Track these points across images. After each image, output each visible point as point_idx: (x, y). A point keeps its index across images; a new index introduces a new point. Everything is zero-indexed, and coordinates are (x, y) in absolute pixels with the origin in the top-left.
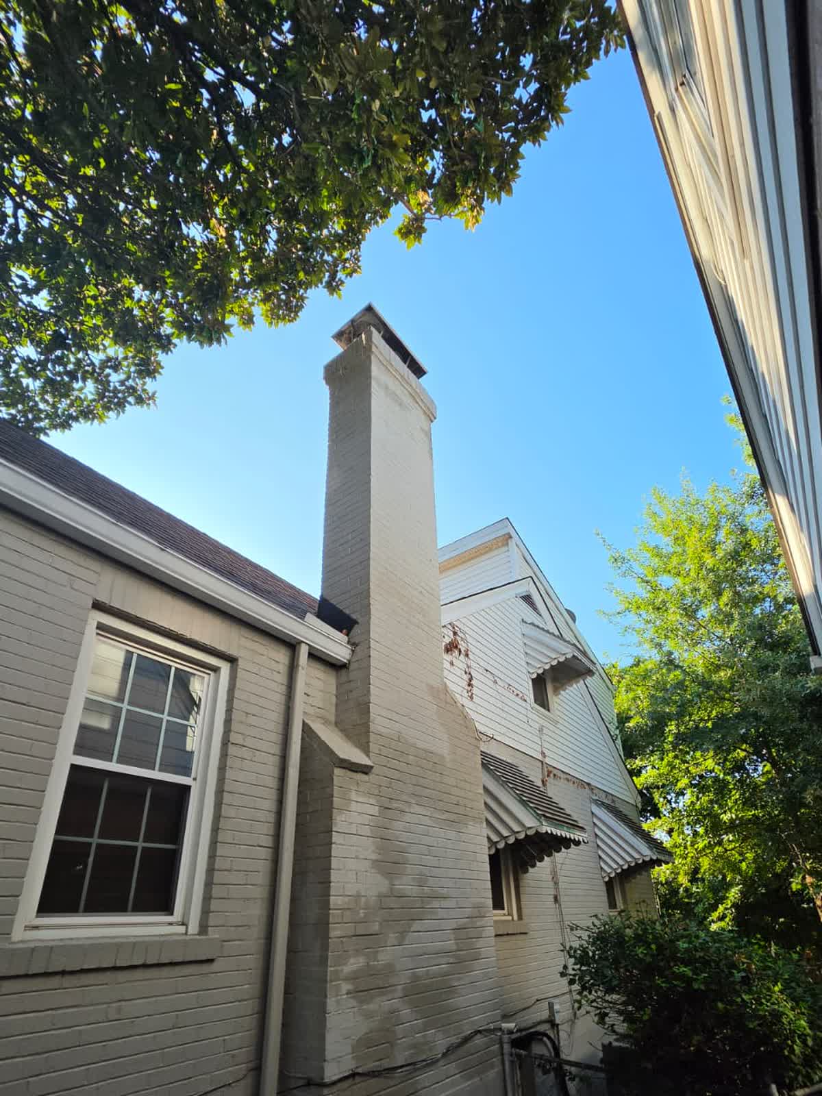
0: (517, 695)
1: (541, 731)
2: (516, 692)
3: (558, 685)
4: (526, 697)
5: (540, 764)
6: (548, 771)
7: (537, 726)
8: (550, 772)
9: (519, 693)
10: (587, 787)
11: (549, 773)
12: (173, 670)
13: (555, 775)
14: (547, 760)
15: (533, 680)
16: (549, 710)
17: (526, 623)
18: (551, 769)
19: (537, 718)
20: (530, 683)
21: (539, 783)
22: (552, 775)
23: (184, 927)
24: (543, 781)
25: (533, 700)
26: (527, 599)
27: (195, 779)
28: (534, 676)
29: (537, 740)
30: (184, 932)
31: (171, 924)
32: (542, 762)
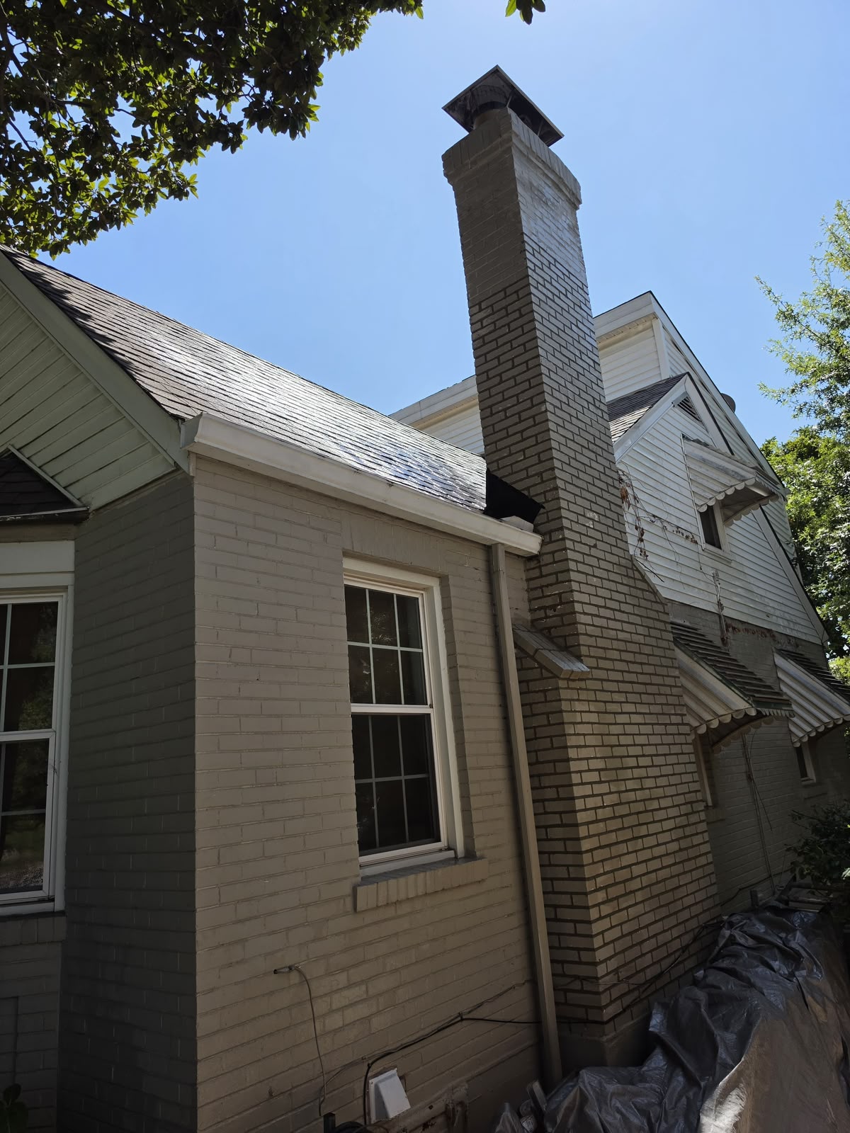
0: (687, 537)
1: (716, 577)
2: (685, 534)
3: (729, 513)
4: (697, 539)
5: (717, 618)
6: (726, 625)
7: (711, 572)
8: (730, 625)
9: (688, 534)
10: (768, 635)
11: (728, 626)
12: (395, 596)
13: (734, 629)
14: (726, 612)
15: (701, 514)
16: (720, 548)
17: (688, 439)
18: (729, 622)
19: (710, 562)
20: (698, 517)
21: (718, 642)
22: (730, 629)
23: (453, 852)
24: (723, 640)
25: (703, 539)
26: (685, 405)
27: (431, 706)
28: (704, 509)
29: (712, 589)
30: (454, 856)
31: (441, 850)
32: (720, 616)
